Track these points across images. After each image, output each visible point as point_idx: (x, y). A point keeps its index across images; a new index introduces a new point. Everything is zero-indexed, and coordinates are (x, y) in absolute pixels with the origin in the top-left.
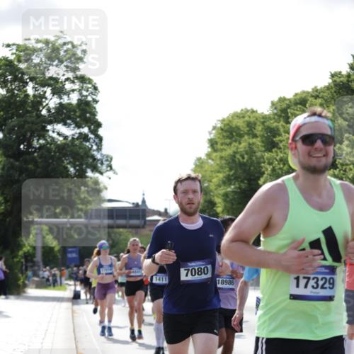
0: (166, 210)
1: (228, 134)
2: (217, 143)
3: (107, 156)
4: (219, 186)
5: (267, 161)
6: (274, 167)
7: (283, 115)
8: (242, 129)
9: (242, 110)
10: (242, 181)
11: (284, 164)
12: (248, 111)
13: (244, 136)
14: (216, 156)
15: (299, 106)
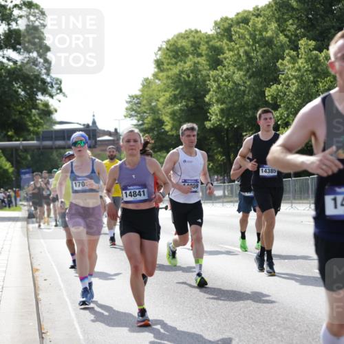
0: (116, 130)
1: (174, 53)
2: (163, 64)
3: (57, 79)
4: (166, 105)
5: (212, 79)
6: (219, 84)
7: (226, 34)
8: (187, 49)
9: (186, 31)
10: (188, 100)
11: (229, 81)
12: (192, 31)
13: (188, 56)
14: (163, 76)
15: (241, 24)
